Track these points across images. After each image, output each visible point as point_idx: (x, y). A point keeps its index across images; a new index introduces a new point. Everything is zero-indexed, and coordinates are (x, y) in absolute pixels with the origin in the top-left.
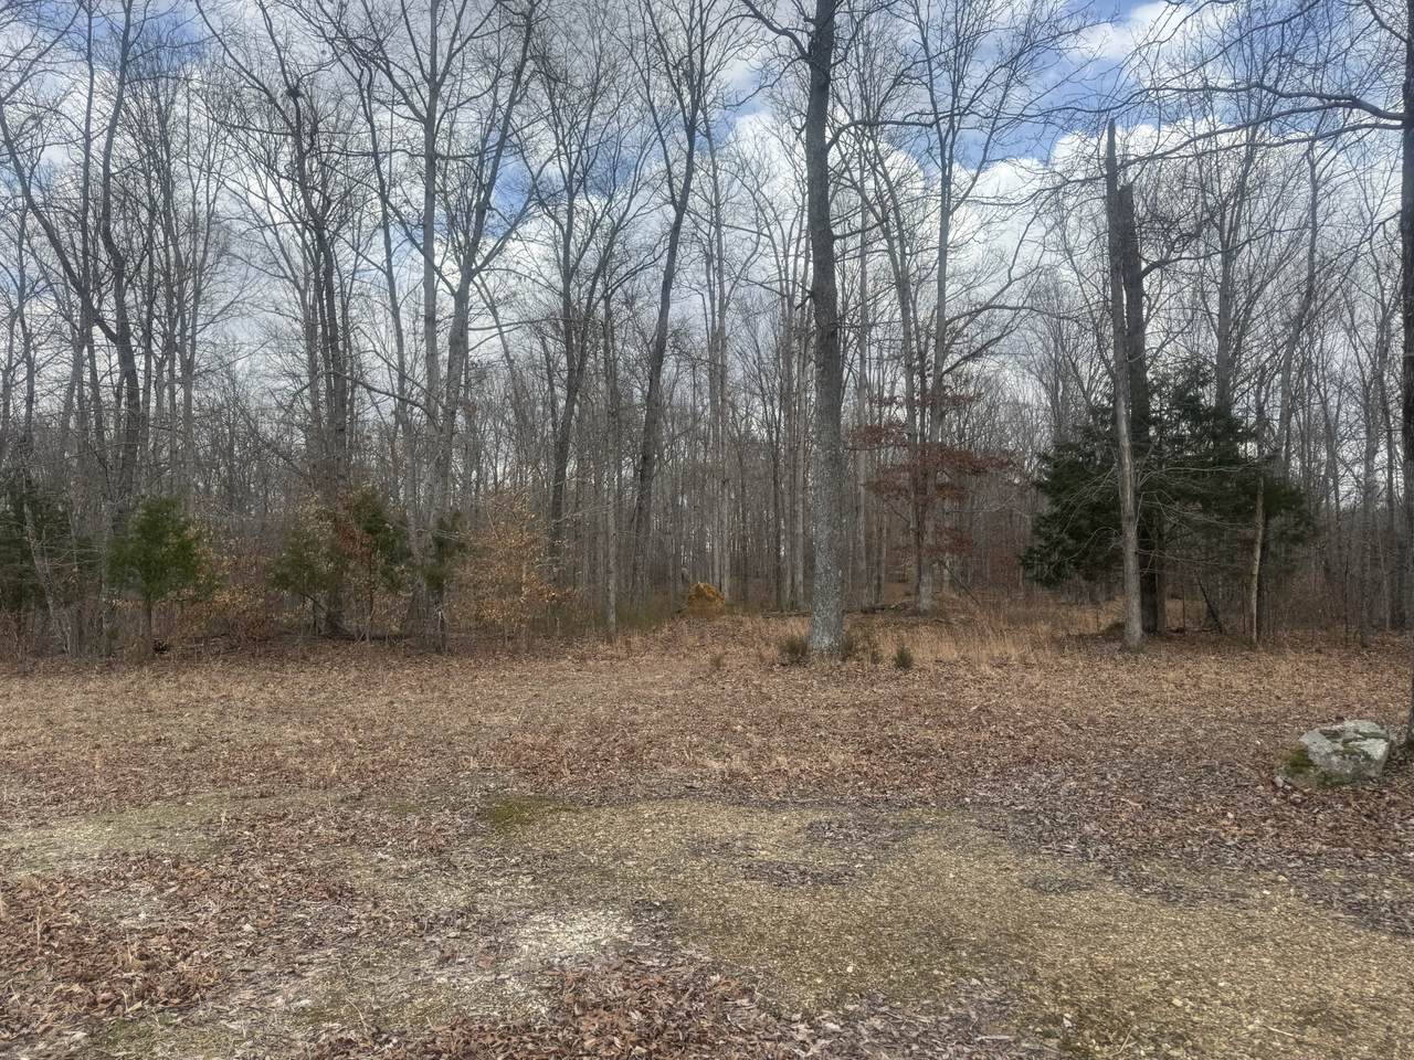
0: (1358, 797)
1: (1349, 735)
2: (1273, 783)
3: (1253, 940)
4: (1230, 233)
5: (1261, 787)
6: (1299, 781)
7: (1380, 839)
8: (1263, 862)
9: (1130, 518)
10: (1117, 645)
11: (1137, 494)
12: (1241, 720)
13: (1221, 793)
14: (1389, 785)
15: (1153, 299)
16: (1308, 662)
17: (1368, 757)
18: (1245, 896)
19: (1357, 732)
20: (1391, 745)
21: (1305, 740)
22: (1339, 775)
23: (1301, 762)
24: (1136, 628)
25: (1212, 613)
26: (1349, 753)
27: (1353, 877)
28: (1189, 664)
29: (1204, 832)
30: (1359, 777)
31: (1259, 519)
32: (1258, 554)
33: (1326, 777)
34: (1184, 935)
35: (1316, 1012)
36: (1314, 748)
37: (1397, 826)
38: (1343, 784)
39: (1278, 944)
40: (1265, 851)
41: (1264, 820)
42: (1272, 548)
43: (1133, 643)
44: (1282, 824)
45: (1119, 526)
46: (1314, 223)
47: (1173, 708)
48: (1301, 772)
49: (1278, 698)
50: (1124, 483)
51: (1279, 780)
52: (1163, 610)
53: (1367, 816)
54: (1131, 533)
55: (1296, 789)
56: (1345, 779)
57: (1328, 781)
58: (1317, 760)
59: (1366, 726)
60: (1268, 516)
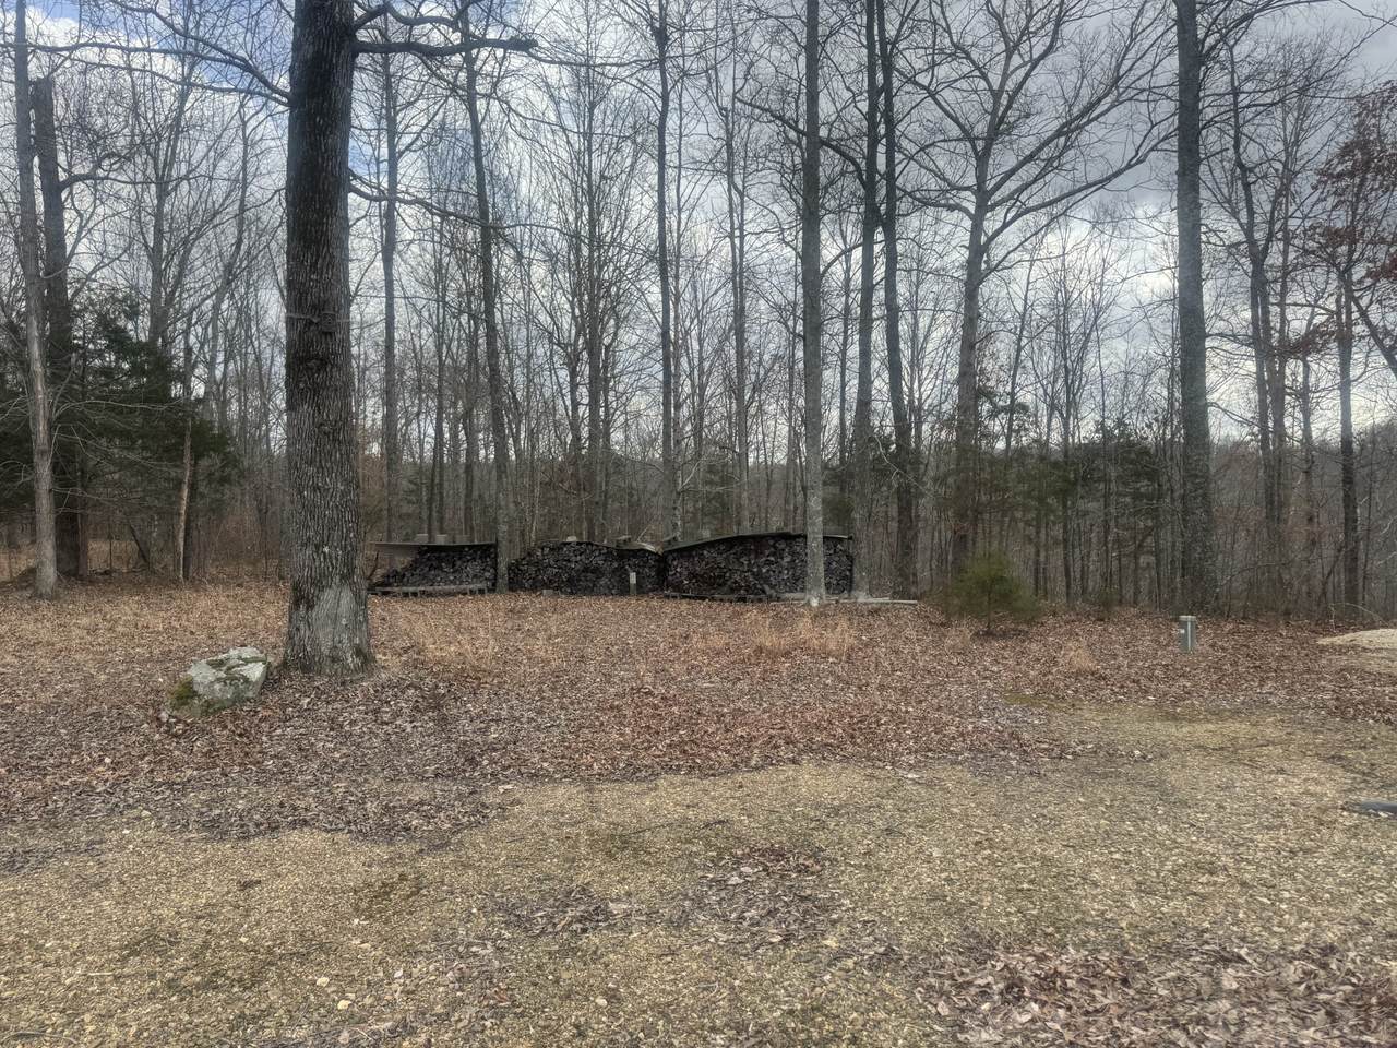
0: (235, 717)
1: (232, 663)
2: (158, 719)
3: (97, 886)
4: (164, 168)
5: (146, 725)
6: (183, 713)
7: (247, 754)
8: (131, 801)
9: (43, 453)
10: (27, 594)
11: (51, 427)
12: (149, 660)
13: (103, 738)
14: (264, 703)
15: (86, 216)
16: (228, 596)
17: (246, 680)
18: (101, 842)
19: (240, 658)
20: (269, 666)
21: (193, 672)
22: (220, 701)
23: (186, 694)
24: (49, 573)
25: (143, 554)
26: (231, 679)
27: (215, 795)
28: (107, 608)
29: (74, 783)
30: (239, 699)
31: (187, 460)
32: (185, 493)
33: (209, 704)
34: (20, 903)
35: (142, 941)
36: (198, 679)
37: (264, 738)
38: (224, 709)
39: (123, 883)
40: (135, 790)
41: (141, 758)
42: (202, 489)
43: (46, 589)
44: (159, 757)
45: (30, 462)
46: (245, 179)
47: (77, 657)
48: (187, 704)
49: (192, 633)
50: (36, 415)
51: (164, 716)
52: (86, 553)
53: (241, 735)
54: (44, 470)
55: (179, 721)
56: (227, 704)
57: (211, 708)
58: (201, 690)
59: (248, 652)
60: (197, 456)
